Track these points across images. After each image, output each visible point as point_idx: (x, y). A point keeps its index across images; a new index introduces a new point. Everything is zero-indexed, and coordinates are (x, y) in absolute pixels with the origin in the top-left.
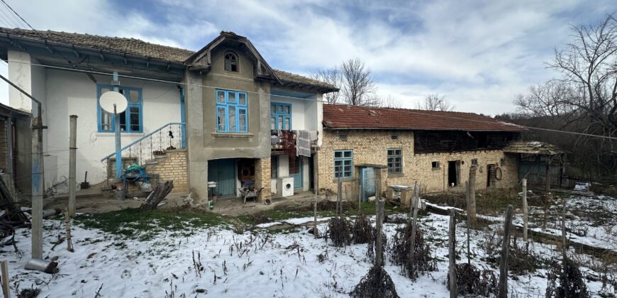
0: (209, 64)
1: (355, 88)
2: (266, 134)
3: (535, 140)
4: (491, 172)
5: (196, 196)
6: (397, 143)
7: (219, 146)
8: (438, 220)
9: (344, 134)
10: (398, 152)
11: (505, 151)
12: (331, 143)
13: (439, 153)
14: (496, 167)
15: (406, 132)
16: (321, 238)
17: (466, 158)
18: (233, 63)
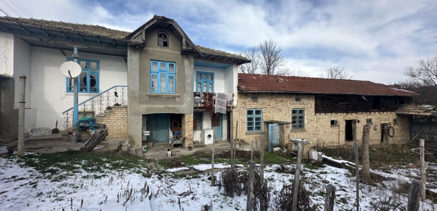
0: (143, 40)
1: (269, 62)
2: (190, 95)
3: (426, 104)
4: (385, 130)
5: (132, 142)
6: (300, 104)
7: (152, 104)
8: (333, 172)
9: (255, 96)
10: (301, 111)
11: (398, 113)
12: (244, 103)
13: (337, 113)
14: (389, 126)
15: (308, 95)
16: (216, 185)
17: (362, 118)
18: (164, 40)
